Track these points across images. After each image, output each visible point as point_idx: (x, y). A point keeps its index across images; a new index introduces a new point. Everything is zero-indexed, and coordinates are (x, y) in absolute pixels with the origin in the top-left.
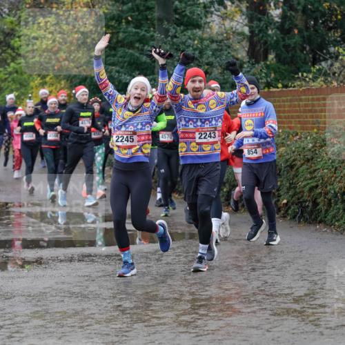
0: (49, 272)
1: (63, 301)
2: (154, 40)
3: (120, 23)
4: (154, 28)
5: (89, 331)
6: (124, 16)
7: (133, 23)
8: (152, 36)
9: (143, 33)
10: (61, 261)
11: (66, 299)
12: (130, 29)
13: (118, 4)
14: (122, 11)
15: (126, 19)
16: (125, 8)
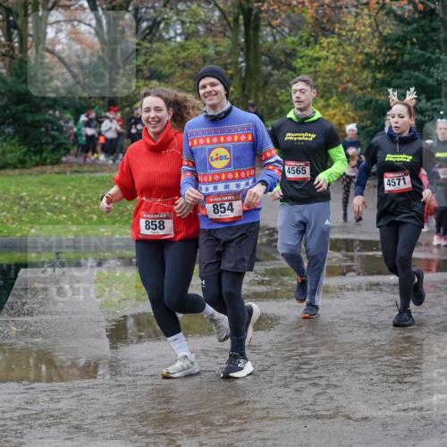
0: (336, 301)
1: (351, 331)
2: (440, 62)
3: (405, 44)
4: (440, 50)
5: (379, 363)
6: (409, 37)
7: (418, 44)
8: (438, 58)
9: (429, 55)
10: (348, 290)
11: (355, 329)
12: (415, 51)
13: (402, 24)
14: (407, 32)
15: (411, 40)
16: (410, 28)
